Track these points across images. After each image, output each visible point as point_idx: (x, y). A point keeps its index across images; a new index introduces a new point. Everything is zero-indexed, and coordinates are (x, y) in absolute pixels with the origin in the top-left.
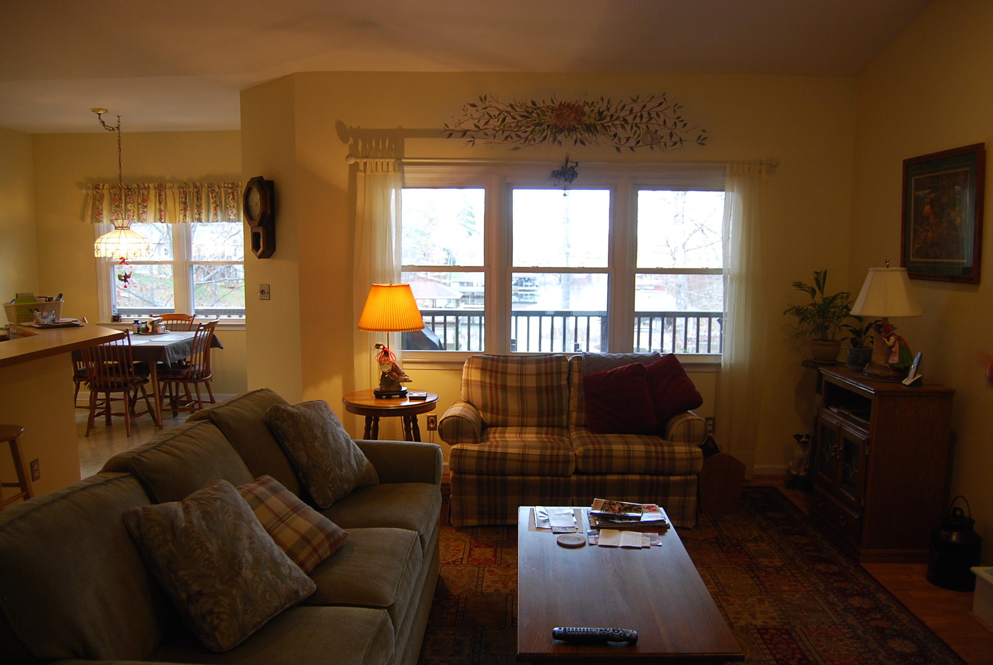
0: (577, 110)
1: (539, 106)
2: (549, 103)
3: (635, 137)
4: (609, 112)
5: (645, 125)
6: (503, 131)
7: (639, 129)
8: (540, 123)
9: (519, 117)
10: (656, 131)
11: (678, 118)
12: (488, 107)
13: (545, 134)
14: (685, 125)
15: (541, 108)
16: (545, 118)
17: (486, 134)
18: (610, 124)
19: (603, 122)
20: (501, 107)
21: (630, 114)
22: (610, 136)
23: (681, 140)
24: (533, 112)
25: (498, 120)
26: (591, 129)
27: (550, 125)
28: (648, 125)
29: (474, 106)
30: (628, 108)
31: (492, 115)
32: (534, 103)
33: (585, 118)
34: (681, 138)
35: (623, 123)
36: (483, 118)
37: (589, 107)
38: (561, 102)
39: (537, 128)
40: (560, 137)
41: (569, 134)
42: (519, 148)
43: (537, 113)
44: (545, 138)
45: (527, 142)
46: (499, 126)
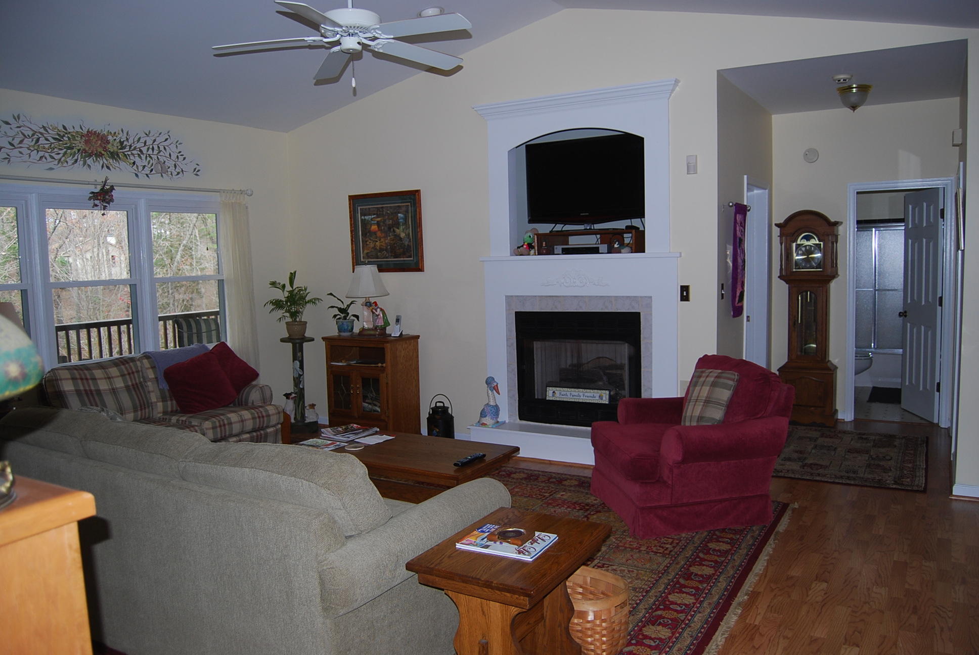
0: (102, 138)
1: (70, 131)
2: (78, 129)
3: (149, 166)
4: (128, 142)
5: (156, 156)
6: (38, 152)
7: (152, 159)
8: (71, 146)
9: (52, 139)
10: (165, 162)
11: (180, 152)
12: (22, 126)
13: (76, 158)
14: (184, 159)
15: (72, 132)
16: (75, 142)
17: (21, 153)
18: (129, 153)
19: (124, 151)
20: (35, 128)
21: (144, 146)
22: (130, 164)
23: (182, 171)
24: (64, 136)
25: (32, 140)
26: (114, 156)
27: (80, 149)
28: (159, 156)
29: (7, 123)
30: (142, 140)
31: (26, 135)
32: (64, 128)
33: (109, 146)
34: (182, 169)
35: (139, 153)
36: (17, 136)
37: (112, 137)
38: (89, 129)
39: (69, 151)
40: (90, 161)
41: (96, 160)
42: (53, 169)
43: (68, 137)
44: (76, 161)
45: (60, 163)
46: (33, 146)
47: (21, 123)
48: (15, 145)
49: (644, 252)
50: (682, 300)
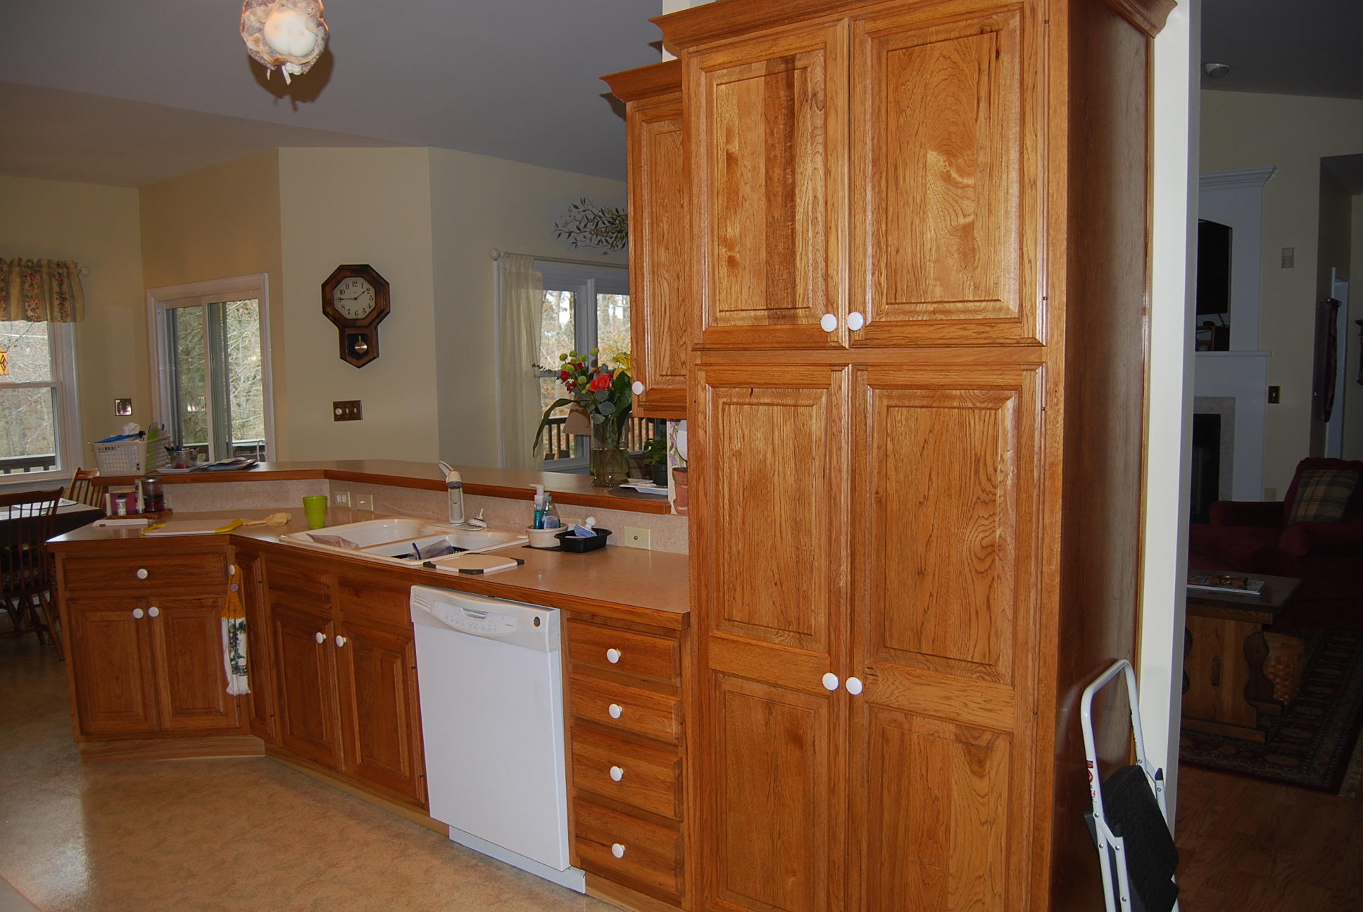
6: (597, 236)
12: (587, 210)
17: (584, 237)
20: (595, 212)
25: (593, 224)
29: (576, 207)
31: (590, 219)
36: (583, 220)
45: (613, 247)
46: (594, 230)
47: (586, 207)
48: (581, 229)
49: (1227, 349)
50: (1270, 402)
